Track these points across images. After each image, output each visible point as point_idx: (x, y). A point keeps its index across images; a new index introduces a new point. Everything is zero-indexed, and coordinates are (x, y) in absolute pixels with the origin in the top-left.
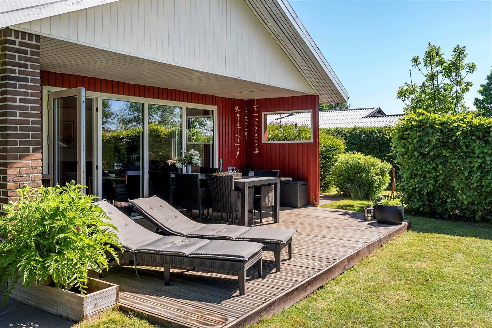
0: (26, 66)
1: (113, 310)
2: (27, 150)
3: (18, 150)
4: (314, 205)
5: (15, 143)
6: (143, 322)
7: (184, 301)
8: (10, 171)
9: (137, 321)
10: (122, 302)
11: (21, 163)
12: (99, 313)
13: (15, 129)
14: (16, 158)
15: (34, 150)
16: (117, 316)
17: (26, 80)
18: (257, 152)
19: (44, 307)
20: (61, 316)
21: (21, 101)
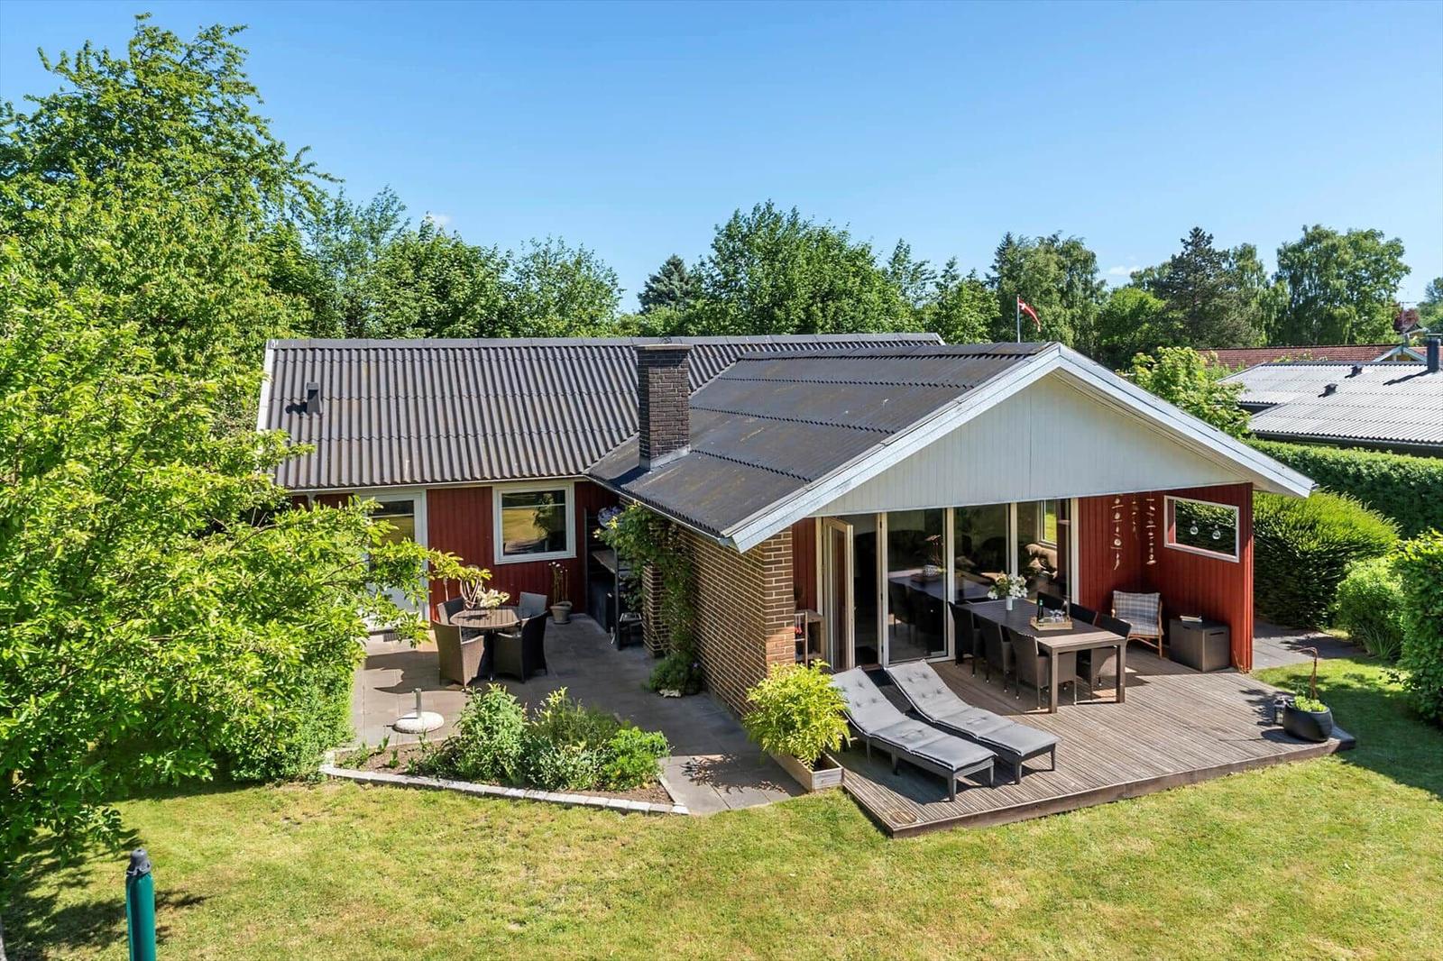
0: (780, 549)
1: (838, 788)
2: (782, 625)
3: (776, 626)
4: (1237, 669)
5: (772, 620)
6: (854, 805)
7: (896, 795)
8: (768, 645)
9: (851, 802)
10: (847, 784)
11: (776, 637)
12: (825, 789)
13: (772, 607)
14: (773, 633)
15: (788, 624)
16: (838, 794)
17: (781, 562)
18: (1153, 562)
19: (790, 772)
20: (799, 784)
21: (777, 581)
